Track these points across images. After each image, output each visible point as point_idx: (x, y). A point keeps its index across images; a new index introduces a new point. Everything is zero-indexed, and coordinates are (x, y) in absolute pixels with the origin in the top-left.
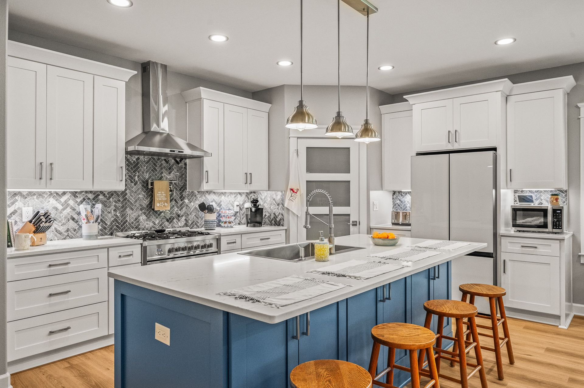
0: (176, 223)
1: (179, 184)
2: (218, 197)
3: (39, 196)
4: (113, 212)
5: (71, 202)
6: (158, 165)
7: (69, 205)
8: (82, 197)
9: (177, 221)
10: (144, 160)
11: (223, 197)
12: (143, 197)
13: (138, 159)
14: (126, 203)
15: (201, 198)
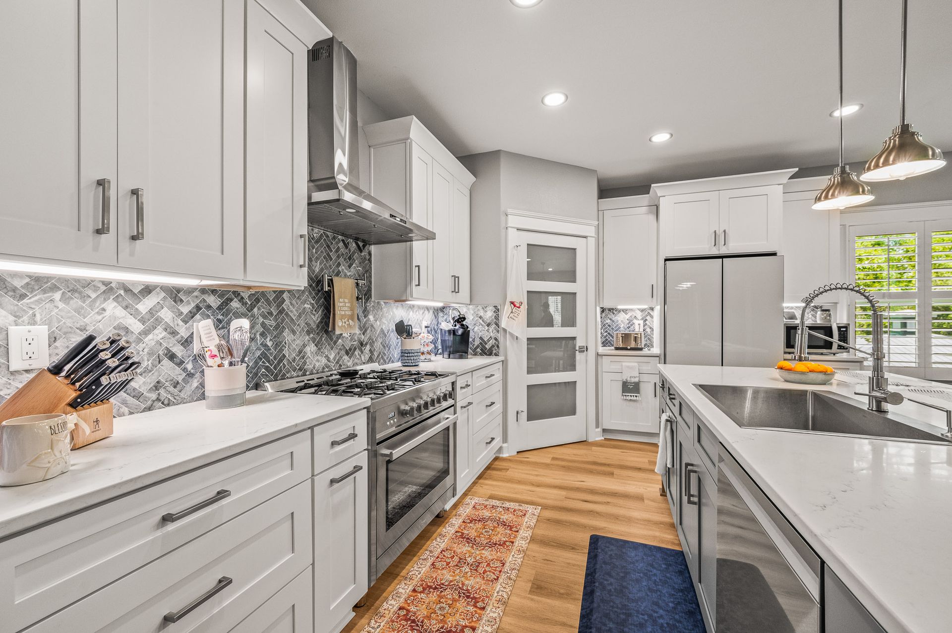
0: (358, 356)
3: (69, 294)
4: (259, 338)
5: (166, 315)
6: (334, 249)
7: (161, 322)
8: (193, 301)
9: (360, 353)
12: (311, 307)
14: (283, 320)
15: (388, 314)
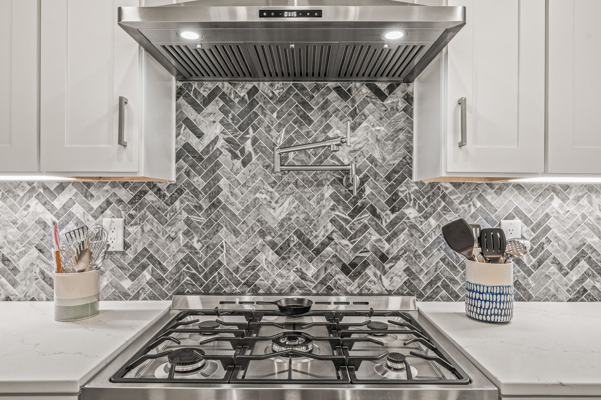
0: (373, 278)
1: (384, 159)
2: (537, 200)
3: (6, 194)
4: (181, 238)
5: (78, 210)
6: (316, 105)
7: (73, 218)
8: (104, 196)
9: (379, 273)
10: (271, 95)
11: (556, 202)
12: (268, 198)
13: (254, 90)
14: (218, 217)
15: (466, 206)
